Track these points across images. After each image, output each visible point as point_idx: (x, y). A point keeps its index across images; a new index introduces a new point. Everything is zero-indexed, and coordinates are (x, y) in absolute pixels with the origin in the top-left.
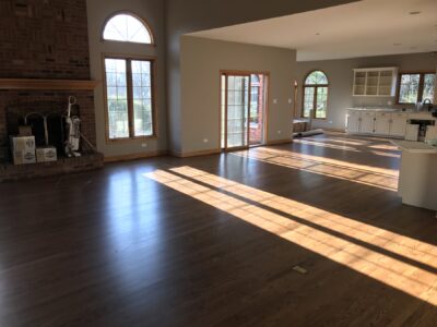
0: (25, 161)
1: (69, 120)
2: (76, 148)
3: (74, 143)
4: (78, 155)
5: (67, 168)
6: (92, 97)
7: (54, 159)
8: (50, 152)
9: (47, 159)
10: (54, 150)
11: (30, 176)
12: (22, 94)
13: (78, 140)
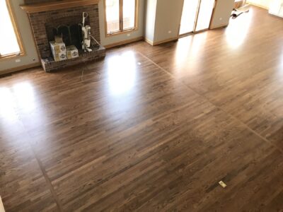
0: (61, 59)
1: (83, 29)
2: (89, 46)
3: (88, 43)
4: (90, 50)
5: (84, 60)
6: (97, 9)
7: (77, 56)
8: (74, 53)
9: (73, 57)
10: (76, 51)
11: (64, 67)
12: (53, 13)
13: (89, 41)
